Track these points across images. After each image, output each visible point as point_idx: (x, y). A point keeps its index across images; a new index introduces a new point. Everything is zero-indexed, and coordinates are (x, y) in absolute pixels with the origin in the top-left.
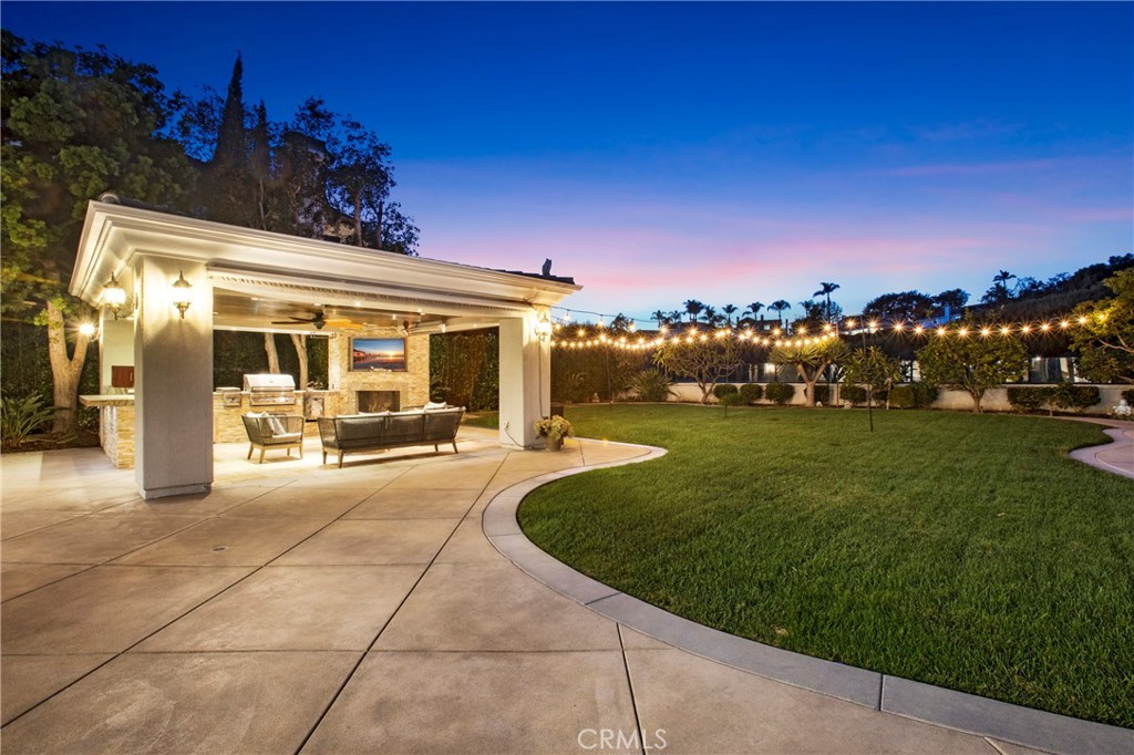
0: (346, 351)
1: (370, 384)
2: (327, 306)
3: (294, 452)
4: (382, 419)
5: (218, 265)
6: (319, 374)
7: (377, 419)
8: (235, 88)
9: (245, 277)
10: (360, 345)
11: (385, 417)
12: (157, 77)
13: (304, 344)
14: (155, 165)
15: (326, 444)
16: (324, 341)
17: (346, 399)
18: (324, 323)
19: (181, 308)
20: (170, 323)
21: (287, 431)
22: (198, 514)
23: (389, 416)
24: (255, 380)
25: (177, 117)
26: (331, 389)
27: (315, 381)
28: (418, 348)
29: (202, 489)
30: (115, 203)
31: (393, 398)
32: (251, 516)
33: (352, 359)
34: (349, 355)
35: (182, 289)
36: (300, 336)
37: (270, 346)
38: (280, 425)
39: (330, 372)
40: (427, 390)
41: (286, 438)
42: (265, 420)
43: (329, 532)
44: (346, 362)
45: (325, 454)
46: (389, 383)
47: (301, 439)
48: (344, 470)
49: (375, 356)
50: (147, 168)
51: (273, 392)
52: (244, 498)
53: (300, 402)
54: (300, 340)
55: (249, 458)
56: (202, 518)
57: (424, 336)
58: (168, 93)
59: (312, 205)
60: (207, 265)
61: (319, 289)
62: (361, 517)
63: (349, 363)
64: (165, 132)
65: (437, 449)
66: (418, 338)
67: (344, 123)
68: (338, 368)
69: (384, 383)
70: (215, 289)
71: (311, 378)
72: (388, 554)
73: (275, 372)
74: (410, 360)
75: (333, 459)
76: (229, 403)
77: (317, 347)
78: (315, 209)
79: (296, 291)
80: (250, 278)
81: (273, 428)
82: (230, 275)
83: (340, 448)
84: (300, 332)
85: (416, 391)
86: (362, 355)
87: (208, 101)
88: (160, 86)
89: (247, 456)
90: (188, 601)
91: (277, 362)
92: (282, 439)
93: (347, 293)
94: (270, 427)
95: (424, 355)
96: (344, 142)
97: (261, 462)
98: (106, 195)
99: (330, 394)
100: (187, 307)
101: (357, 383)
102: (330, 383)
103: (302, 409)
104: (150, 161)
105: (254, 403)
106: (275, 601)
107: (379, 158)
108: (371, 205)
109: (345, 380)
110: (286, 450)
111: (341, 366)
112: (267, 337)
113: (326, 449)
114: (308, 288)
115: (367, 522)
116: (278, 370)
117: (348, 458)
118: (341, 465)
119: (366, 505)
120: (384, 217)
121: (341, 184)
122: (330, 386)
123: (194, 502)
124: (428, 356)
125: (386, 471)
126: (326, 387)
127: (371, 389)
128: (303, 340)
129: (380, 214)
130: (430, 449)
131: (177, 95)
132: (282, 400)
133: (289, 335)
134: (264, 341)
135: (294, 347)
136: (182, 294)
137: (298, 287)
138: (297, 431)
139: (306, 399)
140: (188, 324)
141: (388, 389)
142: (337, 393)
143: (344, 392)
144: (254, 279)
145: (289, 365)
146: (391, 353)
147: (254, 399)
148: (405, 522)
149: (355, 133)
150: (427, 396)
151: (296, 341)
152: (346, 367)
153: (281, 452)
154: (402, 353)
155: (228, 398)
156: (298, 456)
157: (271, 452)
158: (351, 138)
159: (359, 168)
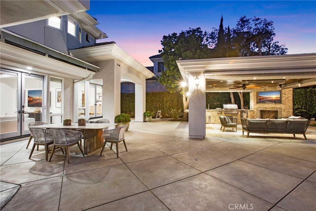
0: (256, 97)
1: (265, 108)
2: (243, 81)
3: (235, 129)
4: (266, 121)
5: (207, 72)
6: (247, 104)
7: (264, 121)
8: (221, 26)
9: (214, 74)
10: (261, 94)
11: (267, 121)
12: (201, 30)
13: (242, 95)
14: (200, 51)
15: (243, 128)
16: (248, 94)
17: (256, 113)
18: (246, 87)
19: (197, 85)
20: (195, 90)
21: (232, 122)
22: (197, 145)
23: (269, 121)
24: (226, 106)
25: (205, 38)
26: (251, 110)
27: (245, 106)
28: (287, 94)
29: (202, 138)
30: (181, 60)
31: (275, 114)
32: (211, 150)
33: (258, 99)
34: (257, 98)
35: (197, 80)
36: (241, 92)
37: (232, 96)
38: (230, 120)
39: (250, 104)
40: (292, 111)
41: (232, 125)
42: (225, 118)
43: (232, 165)
44: (256, 100)
45: (243, 132)
46: (273, 108)
47: (236, 125)
48: (249, 139)
49: (267, 98)
50: (198, 53)
51: (232, 110)
52: (212, 143)
53: (239, 113)
54: (241, 94)
55: (221, 129)
56: (198, 147)
57: (290, 89)
58: (203, 33)
59: (243, 51)
60: (204, 72)
61: (238, 75)
62: (248, 162)
63: (257, 101)
64: (203, 43)
65: (294, 136)
66: (287, 90)
67: (253, 21)
68: (253, 102)
69: (271, 108)
70: (206, 79)
71: (244, 106)
72: (253, 187)
73: (233, 104)
74: (283, 99)
75: (246, 133)
76: (218, 112)
77: (246, 96)
78: (245, 52)
79: (231, 76)
80: (215, 74)
81: (227, 121)
82: (210, 74)
83: (248, 131)
84: (240, 91)
85: (286, 111)
86: (262, 98)
87: (214, 32)
88: (202, 32)
89: (220, 129)
90: (176, 177)
91: (234, 101)
92: (230, 125)
93: (249, 74)
94: (226, 121)
95: (290, 97)
96: (254, 27)
97: (223, 131)
98: (180, 58)
99: (250, 111)
100: (198, 85)
101: (260, 107)
102: (250, 107)
103: (240, 115)
104: (199, 51)
105: (225, 113)
106: (197, 192)
107: (268, 27)
108: (265, 45)
109: (255, 106)
110: (232, 128)
111: (254, 101)
112: (231, 93)
113: (244, 130)
114: (234, 75)
115: (250, 165)
116: (234, 103)
117: (251, 134)
118: (248, 136)
119: (252, 156)
120: (271, 49)
121: (253, 42)
122: (250, 108)
123: (199, 141)
124: (292, 97)
125: (266, 142)
126: (249, 108)
127: (265, 110)
128: (242, 94)
129: (269, 48)
130: (291, 135)
131: (205, 32)
132: (234, 112)
133: (237, 92)
134: (230, 94)
135: (239, 96)
136: (197, 81)
137: (231, 75)
138: (235, 123)
139: (242, 112)
140: (199, 90)
141: (273, 110)
142: (253, 111)
143: (255, 110)
144: (217, 74)
145: (237, 102)
146: (274, 96)
147: (226, 112)
148: (268, 170)
149: (257, 22)
150: (291, 113)
151: (239, 94)
152: (256, 102)
153: (231, 129)
154: (279, 96)
155: (218, 111)
156: (236, 131)
157: (226, 129)
158: (256, 25)
159: (260, 34)
